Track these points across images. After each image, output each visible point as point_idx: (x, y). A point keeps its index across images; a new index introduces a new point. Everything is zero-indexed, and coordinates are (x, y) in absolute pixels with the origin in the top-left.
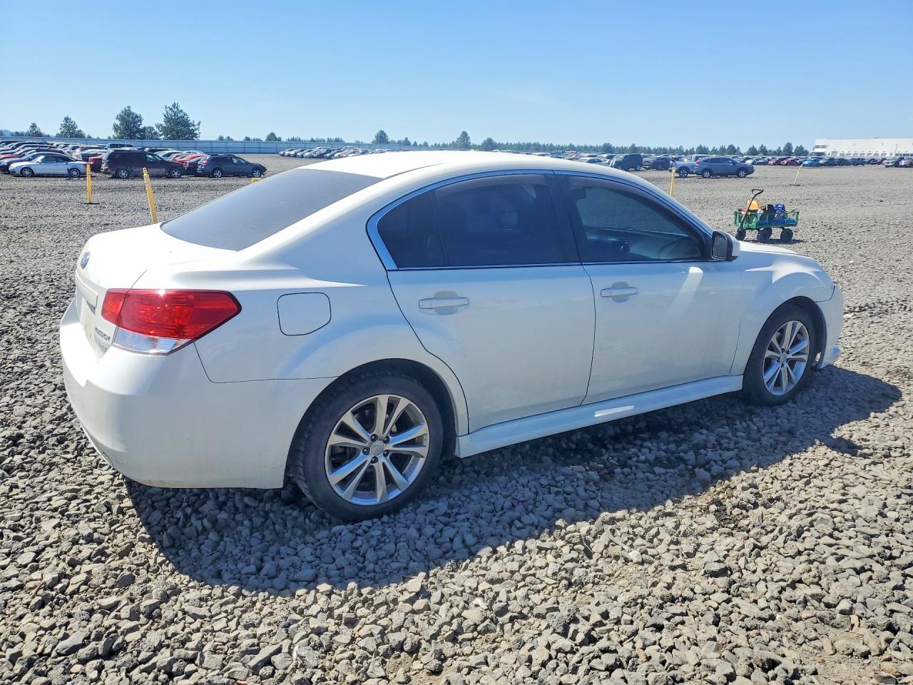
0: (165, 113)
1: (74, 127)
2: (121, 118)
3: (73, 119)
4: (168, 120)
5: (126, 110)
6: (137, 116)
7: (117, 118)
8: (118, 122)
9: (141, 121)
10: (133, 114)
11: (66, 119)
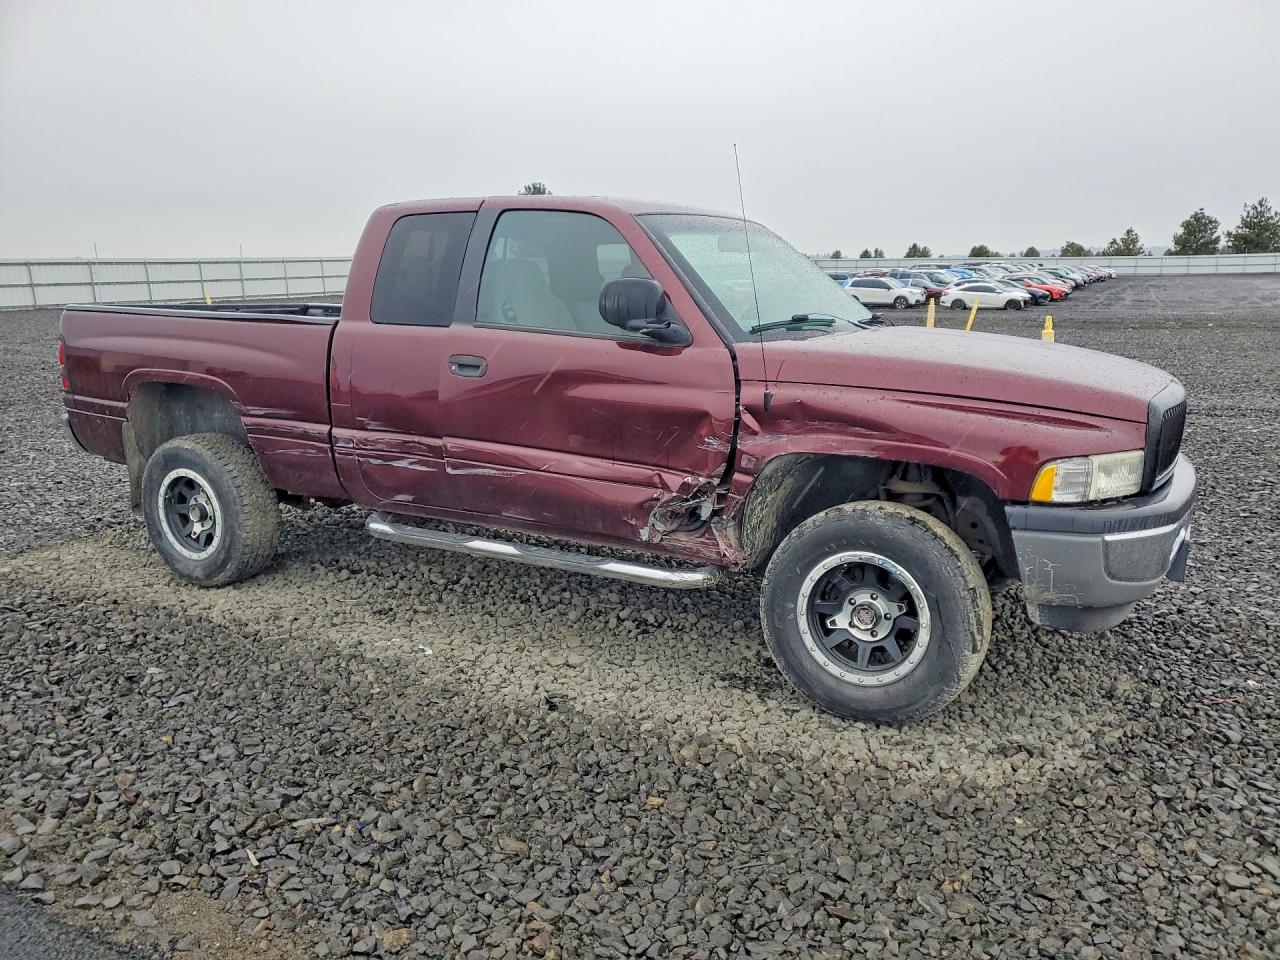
0: (1245, 215)
1: (1135, 241)
2: (1187, 225)
3: (1136, 230)
4: (1246, 224)
5: (1197, 214)
6: (1211, 222)
7: (1183, 226)
8: (1181, 231)
9: (1216, 228)
10: (1208, 217)
11: (1129, 232)
